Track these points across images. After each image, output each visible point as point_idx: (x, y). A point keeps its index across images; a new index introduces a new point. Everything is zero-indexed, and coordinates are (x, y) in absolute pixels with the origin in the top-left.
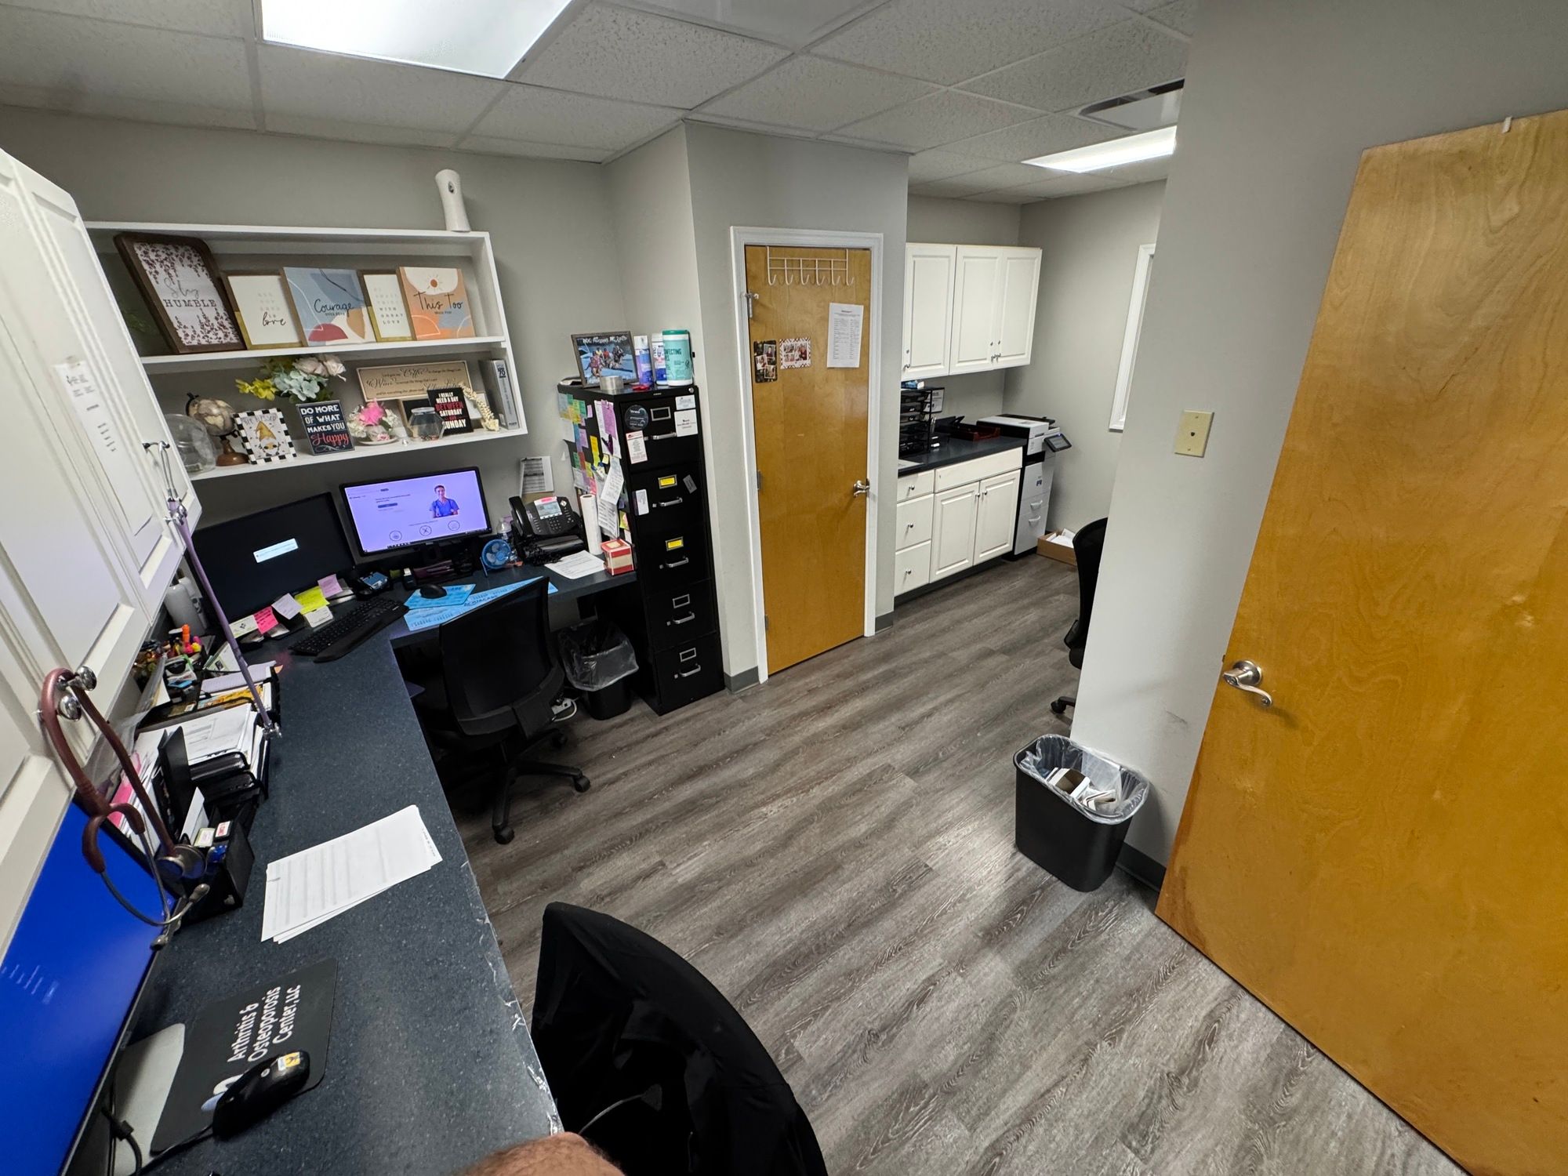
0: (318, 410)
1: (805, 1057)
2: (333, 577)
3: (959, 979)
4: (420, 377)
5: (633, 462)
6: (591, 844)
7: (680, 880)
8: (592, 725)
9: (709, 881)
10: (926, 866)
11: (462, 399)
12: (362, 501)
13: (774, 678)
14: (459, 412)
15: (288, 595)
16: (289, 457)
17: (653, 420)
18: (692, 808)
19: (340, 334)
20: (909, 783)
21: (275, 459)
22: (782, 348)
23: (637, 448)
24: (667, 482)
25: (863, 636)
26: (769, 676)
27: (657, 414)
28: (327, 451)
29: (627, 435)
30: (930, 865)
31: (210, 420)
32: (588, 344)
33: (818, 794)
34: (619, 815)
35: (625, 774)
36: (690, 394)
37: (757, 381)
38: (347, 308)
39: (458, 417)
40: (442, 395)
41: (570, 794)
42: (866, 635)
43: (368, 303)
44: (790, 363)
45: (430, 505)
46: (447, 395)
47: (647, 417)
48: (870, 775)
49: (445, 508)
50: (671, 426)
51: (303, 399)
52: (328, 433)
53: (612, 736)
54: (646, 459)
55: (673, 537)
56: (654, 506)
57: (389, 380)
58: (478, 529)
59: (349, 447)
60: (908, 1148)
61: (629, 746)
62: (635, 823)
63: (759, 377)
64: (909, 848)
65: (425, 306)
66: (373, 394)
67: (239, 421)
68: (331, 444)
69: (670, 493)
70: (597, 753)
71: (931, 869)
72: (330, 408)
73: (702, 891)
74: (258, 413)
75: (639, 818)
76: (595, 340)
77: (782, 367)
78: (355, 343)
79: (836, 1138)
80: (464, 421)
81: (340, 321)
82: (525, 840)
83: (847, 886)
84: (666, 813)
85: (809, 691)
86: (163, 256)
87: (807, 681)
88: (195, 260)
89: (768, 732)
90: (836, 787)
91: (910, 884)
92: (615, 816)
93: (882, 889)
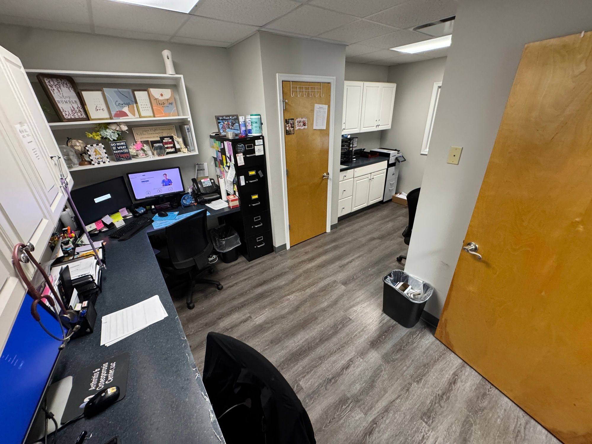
0: (117, 144)
1: (304, 388)
2: (125, 209)
3: (361, 360)
4: (157, 132)
5: (239, 165)
6: (223, 310)
7: (257, 323)
8: (224, 265)
9: (268, 323)
10: (349, 318)
11: (173, 140)
12: (135, 179)
13: (292, 248)
14: (172, 145)
15: (108, 215)
16: (107, 162)
17: (247, 149)
18: (261, 296)
19: (125, 115)
20: (343, 287)
21: (102, 163)
22: (296, 122)
23: (240, 160)
24: (252, 173)
25: (326, 232)
26: (290, 247)
27: (248, 147)
28: (121, 160)
29: (237, 155)
30: (351, 318)
31: (76, 148)
32: (222, 119)
33: (309, 291)
34: (234, 299)
35: (236, 283)
36: (261, 139)
37: (286, 134)
38: (128, 104)
39: (172, 148)
40: (166, 139)
41: (216, 291)
42: (327, 232)
43: (136, 103)
44: (299, 127)
45: (161, 181)
46: (167, 139)
47: (244, 148)
48: (328, 284)
49: (167, 182)
50: (253, 151)
51: (112, 140)
52: (122, 153)
53: (231, 269)
54: (244, 164)
55: (254, 194)
56: (247, 182)
57: (145, 133)
58: (179, 191)
59: (130, 159)
60: (342, 421)
61: (238, 273)
62: (240, 302)
63: (287, 133)
64: (343, 312)
65: (158, 104)
66: (139, 138)
67: (87, 148)
68: (123, 157)
69: (253, 177)
70: (225, 276)
71: (351, 319)
72: (122, 144)
73: (265, 327)
74: (95, 145)
75: (242, 300)
76: (224, 118)
77: (296, 129)
78: (131, 118)
79: (315, 417)
80: (174, 149)
81: (126, 109)
82: (199, 308)
83: (320, 325)
84: (252, 298)
85: (305, 253)
86: (56, 83)
87: (305, 249)
88: (69, 85)
89: (290, 268)
90: (315, 289)
91: (343, 325)
92: (232, 299)
93: (332, 327)
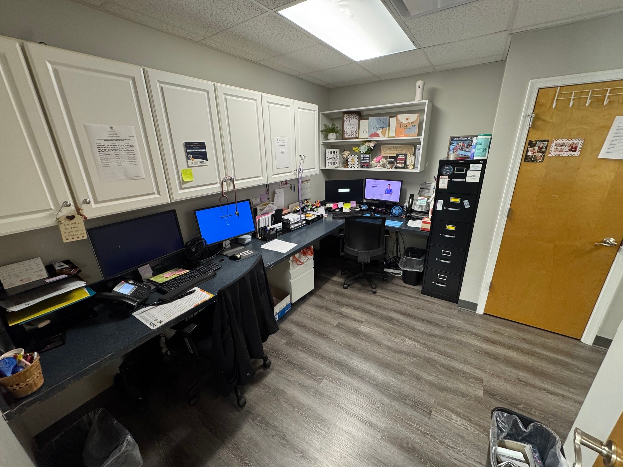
0: (365, 156)
2: (355, 202)
3: (379, 438)
4: (398, 149)
5: (440, 188)
6: (356, 303)
7: (360, 329)
8: (401, 282)
9: (365, 336)
10: (431, 412)
11: (406, 158)
12: (369, 183)
13: (484, 315)
14: (403, 162)
15: (342, 202)
16: (356, 168)
17: (455, 172)
18: (390, 320)
19: (377, 135)
20: (480, 393)
21: (353, 168)
22: (553, 144)
23: (443, 183)
24: (456, 200)
25: (579, 340)
27: (457, 170)
28: (363, 168)
29: (440, 176)
30: (433, 413)
31: (344, 156)
32: (456, 140)
33: (433, 355)
34: (371, 304)
35: (387, 298)
36: (480, 163)
37: (525, 161)
38: (383, 128)
39: (402, 163)
40: (400, 156)
41: (369, 291)
42: (582, 340)
43: (389, 126)
45: (385, 190)
46: (402, 156)
47: (452, 171)
48: (465, 373)
49: (389, 192)
50: (464, 176)
51: (362, 153)
52: (365, 163)
53: (399, 288)
54: (446, 188)
55: (451, 224)
56: (445, 208)
57: (389, 150)
58: (396, 201)
59: (369, 167)
61: (400, 293)
62: (371, 309)
63: (527, 159)
64: (435, 401)
65: (401, 126)
66: (383, 153)
67: (348, 157)
68: (365, 166)
69: (455, 205)
70: (390, 288)
71: (431, 414)
72: (367, 156)
73: (360, 336)
74: (353, 155)
75: (374, 309)
76: (460, 139)
77: (550, 155)
78: (381, 138)
80: (403, 165)
81: (379, 132)
82: (347, 292)
83: (394, 379)
84: (381, 314)
85: (495, 331)
86: (350, 116)
87: (501, 328)
88: (357, 117)
89: (449, 326)
90: (443, 360)
91: (414, 406)
92: (370, 304)
93: (403, 394)
